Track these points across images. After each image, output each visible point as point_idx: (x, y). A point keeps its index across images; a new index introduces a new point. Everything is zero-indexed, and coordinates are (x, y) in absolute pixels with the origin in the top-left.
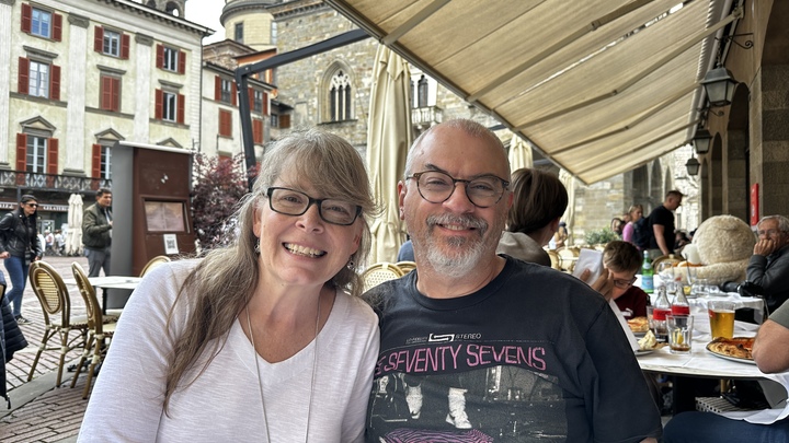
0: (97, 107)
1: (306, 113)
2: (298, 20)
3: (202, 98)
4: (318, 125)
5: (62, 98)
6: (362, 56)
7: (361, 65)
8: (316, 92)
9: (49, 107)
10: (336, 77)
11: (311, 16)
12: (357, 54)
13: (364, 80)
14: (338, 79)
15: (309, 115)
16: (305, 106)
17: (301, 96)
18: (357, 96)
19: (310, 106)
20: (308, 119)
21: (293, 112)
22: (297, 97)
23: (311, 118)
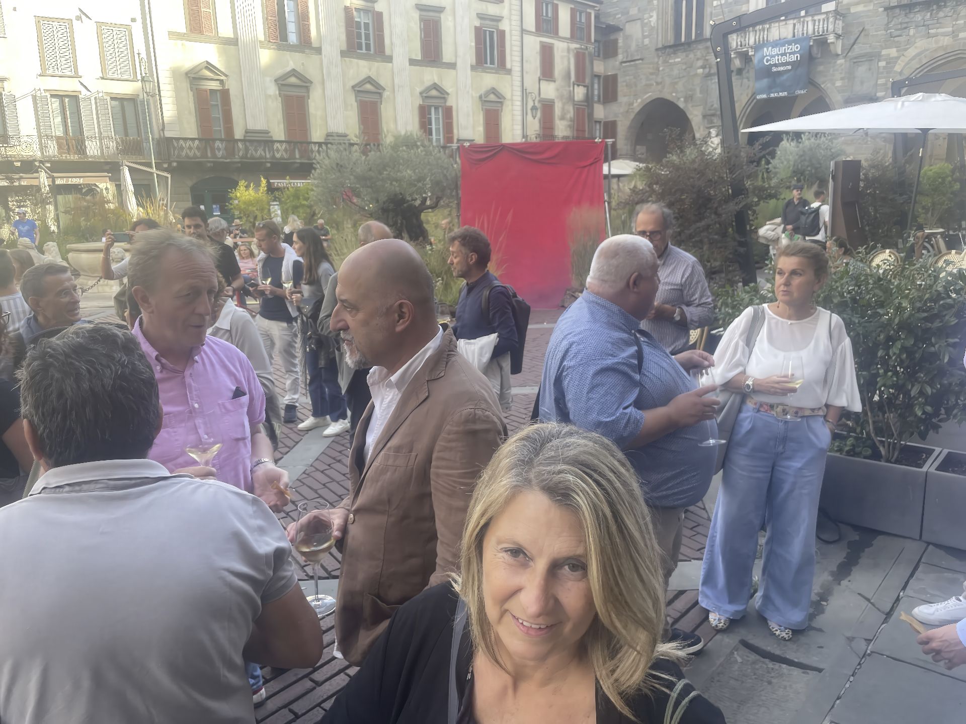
0: (419, 58)
1: (640, 35)
3: (523, 31)
4: (657, 50)
5: (388, 52)
8: (656, 3)
9: (376, 64)
15: (644, 37)
16: (638, 24)
17: (634, 11)
19: (647, 23)
20: (643, 42)
21: (621, 34)
22: (628, 13)
23: (647, 41)
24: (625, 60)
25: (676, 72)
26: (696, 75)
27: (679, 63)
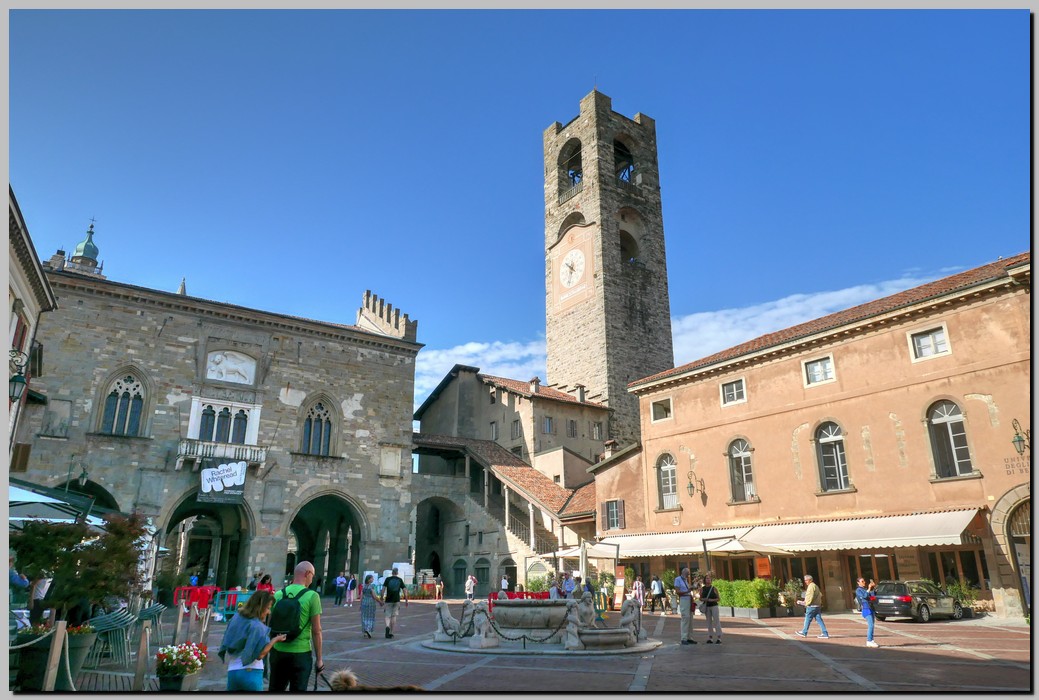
1: (68, 416)
2: (77, 299)
4: (88, 434)
6: (170, 370)
7: (167, 380)
8: (92, 392)
10: (122, 382)
11: (100, 303)
12: (162, 366)
13: (168, 396)
14: (125, 385)
15: (72, 418)
16: (67, 405)
17: (64, 392)
18: (157, 412)
19: (78, 408)
20: (70, 422)
21: (43, 408)
22: (57, 392)
23: (75, 423)
24: (43, 433)
25: (107, 458)
26: (131, 466)
27: (111, 451)
